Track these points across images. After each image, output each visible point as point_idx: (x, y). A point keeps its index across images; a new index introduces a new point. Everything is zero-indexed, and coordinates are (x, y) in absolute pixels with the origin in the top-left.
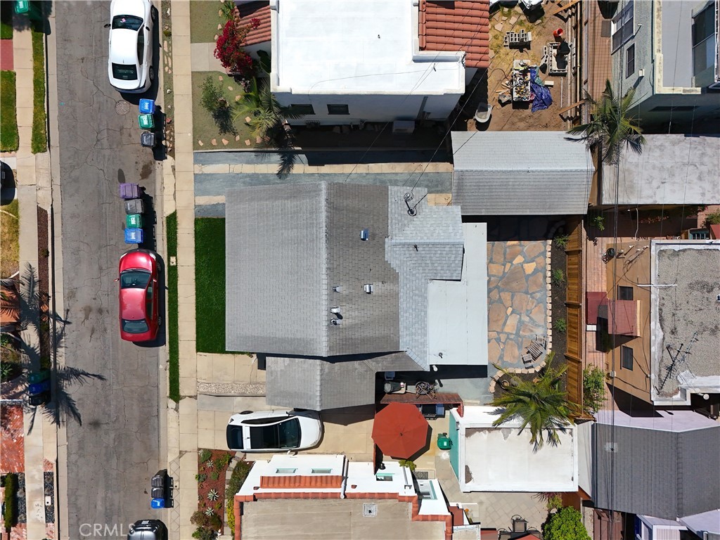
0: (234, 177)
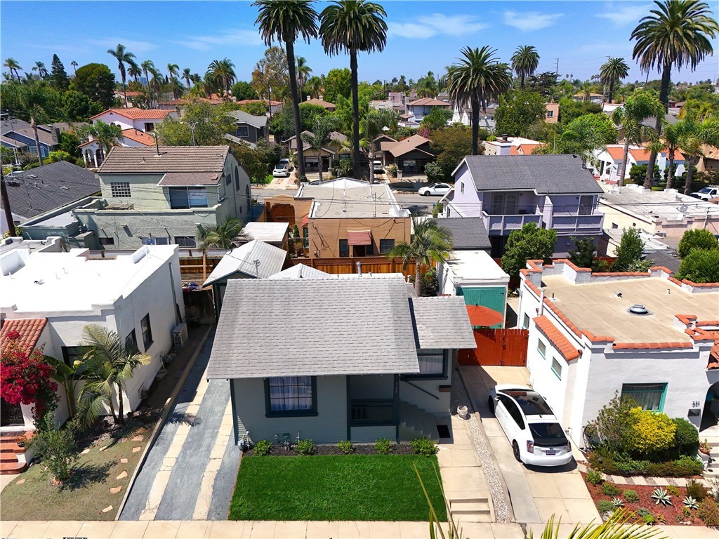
0: (179, 466)
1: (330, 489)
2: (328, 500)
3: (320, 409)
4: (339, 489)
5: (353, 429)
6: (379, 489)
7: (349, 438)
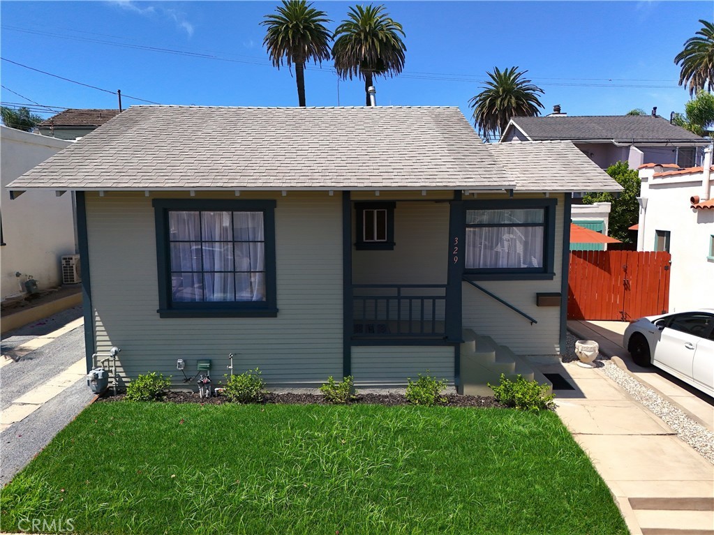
1: (290, 463)
2: (280, 487)
3: (282, 300)
4: (315, 463)
5: (358, 352)
6: (424, 468)
7: (347, 371)
